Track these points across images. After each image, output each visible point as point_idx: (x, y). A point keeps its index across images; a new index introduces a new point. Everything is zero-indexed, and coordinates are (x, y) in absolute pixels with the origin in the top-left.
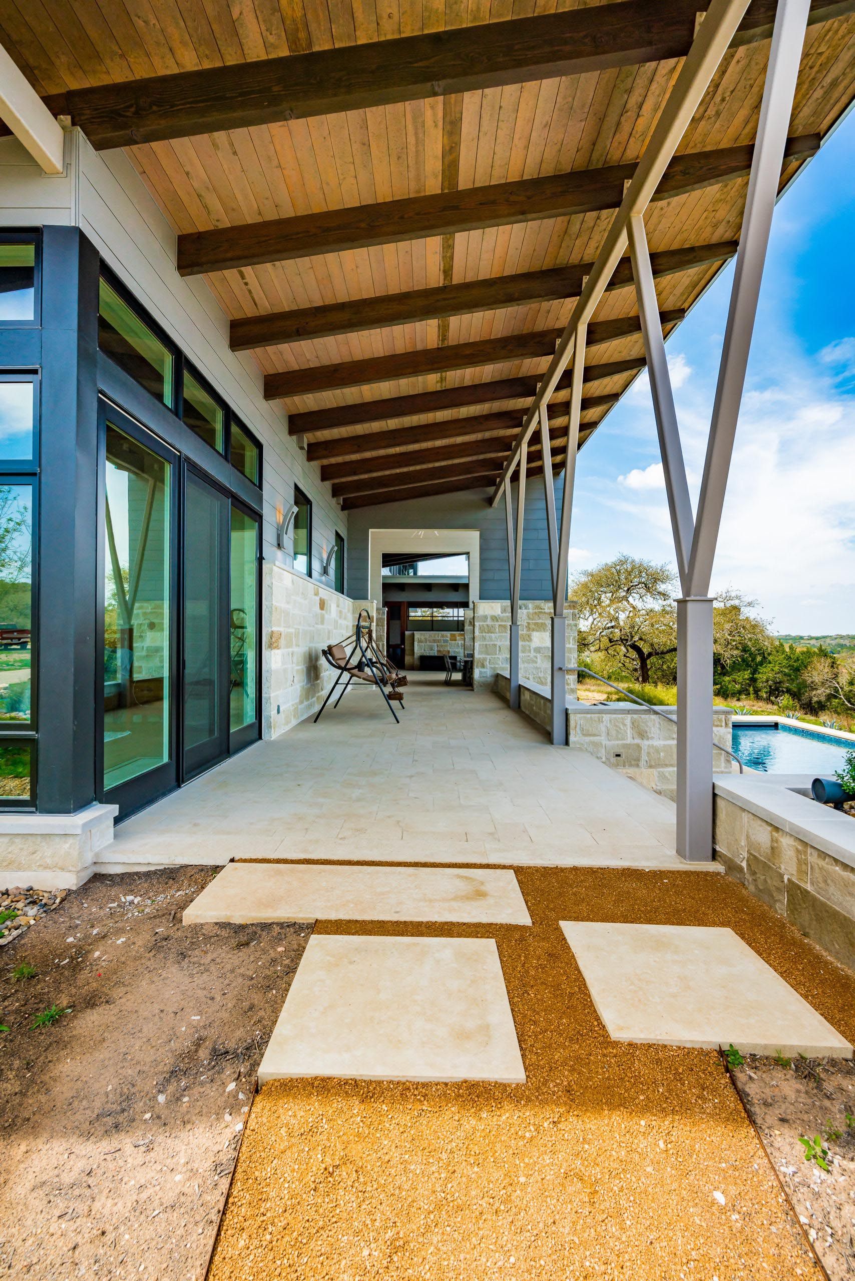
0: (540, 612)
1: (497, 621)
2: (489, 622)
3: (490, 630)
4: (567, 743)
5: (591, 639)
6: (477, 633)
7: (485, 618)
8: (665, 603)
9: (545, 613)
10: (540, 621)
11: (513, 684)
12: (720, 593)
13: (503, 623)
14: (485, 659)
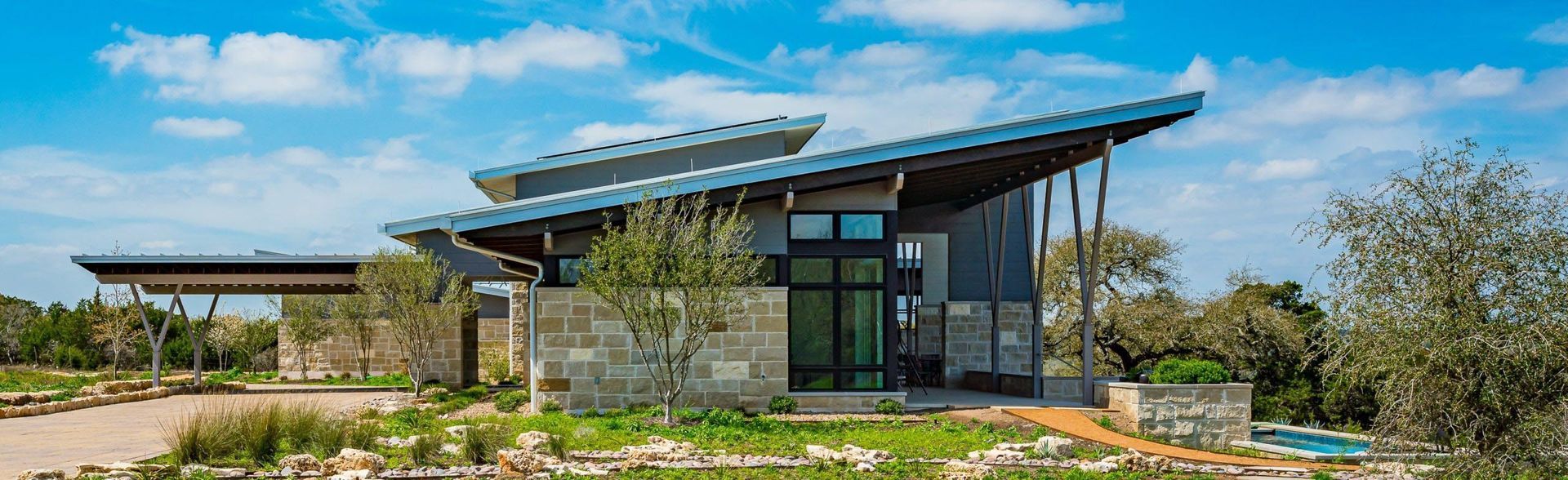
0: (1008, 313)
1: (967, 321)
2: (959, 323)
3: (960, 329)
4: (1042, 397)
5: (1056, 337)
6: (948, 333)
7: (955, 318)
8: (1160, 286)
9: (1012, 313)
10: (1007, 321)
11: (995, 374)
12: (1235, 273)
13: (973, 323)
14: (955, 358)
